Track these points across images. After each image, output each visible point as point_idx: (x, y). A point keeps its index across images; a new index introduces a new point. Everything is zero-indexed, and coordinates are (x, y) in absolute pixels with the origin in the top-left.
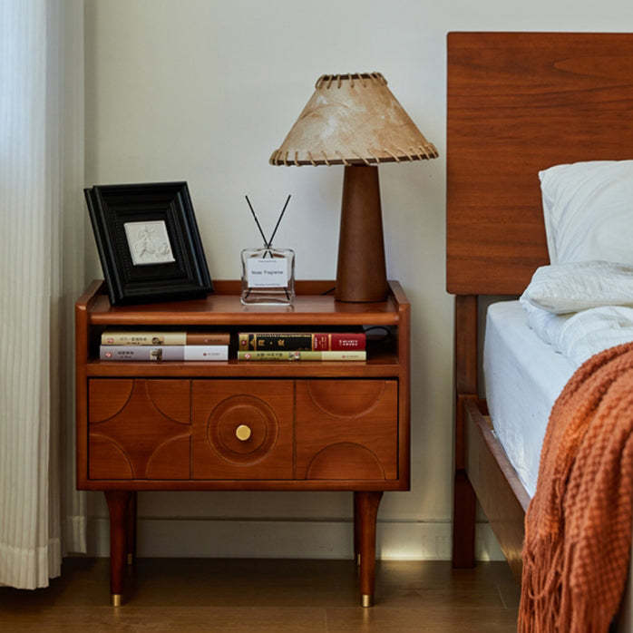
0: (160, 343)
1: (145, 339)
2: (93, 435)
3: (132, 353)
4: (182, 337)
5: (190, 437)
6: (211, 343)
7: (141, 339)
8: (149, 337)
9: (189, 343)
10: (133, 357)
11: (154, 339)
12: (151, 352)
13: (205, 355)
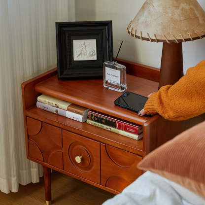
0: (58, 107)
1: (52, 104)
3: (48, 108)
5: (63, 153)
6: (76, 112)
9: (68, 110)
11: (56, 105)
12: (55, 110)
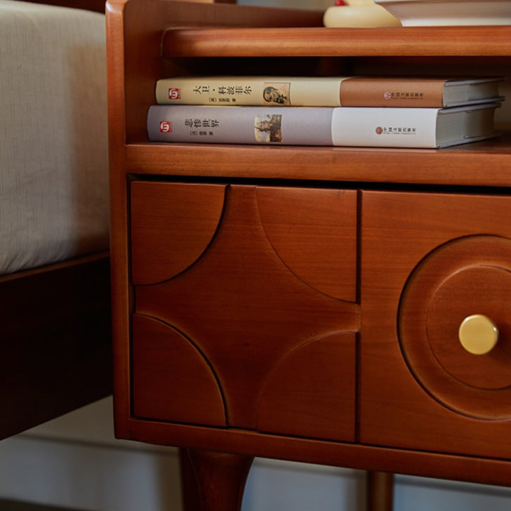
0: (281, 101)
1: (248, 91)
2: (143, 313)
3: (215, 124)
4: (331, 87)
5: (358, 335)
7: (239, 91)
8: (257, 86)
9: (347, 101)
10: (218, 133)
11: (269, 89)
12: (257, 121)
13: (379, 131)
